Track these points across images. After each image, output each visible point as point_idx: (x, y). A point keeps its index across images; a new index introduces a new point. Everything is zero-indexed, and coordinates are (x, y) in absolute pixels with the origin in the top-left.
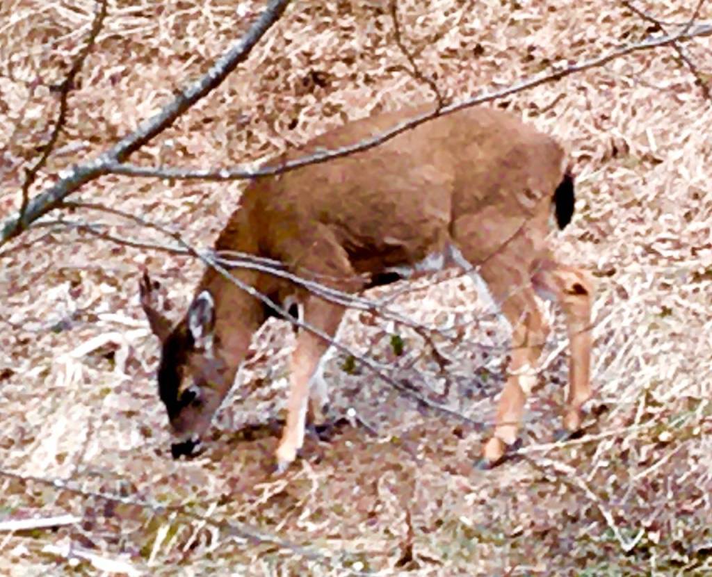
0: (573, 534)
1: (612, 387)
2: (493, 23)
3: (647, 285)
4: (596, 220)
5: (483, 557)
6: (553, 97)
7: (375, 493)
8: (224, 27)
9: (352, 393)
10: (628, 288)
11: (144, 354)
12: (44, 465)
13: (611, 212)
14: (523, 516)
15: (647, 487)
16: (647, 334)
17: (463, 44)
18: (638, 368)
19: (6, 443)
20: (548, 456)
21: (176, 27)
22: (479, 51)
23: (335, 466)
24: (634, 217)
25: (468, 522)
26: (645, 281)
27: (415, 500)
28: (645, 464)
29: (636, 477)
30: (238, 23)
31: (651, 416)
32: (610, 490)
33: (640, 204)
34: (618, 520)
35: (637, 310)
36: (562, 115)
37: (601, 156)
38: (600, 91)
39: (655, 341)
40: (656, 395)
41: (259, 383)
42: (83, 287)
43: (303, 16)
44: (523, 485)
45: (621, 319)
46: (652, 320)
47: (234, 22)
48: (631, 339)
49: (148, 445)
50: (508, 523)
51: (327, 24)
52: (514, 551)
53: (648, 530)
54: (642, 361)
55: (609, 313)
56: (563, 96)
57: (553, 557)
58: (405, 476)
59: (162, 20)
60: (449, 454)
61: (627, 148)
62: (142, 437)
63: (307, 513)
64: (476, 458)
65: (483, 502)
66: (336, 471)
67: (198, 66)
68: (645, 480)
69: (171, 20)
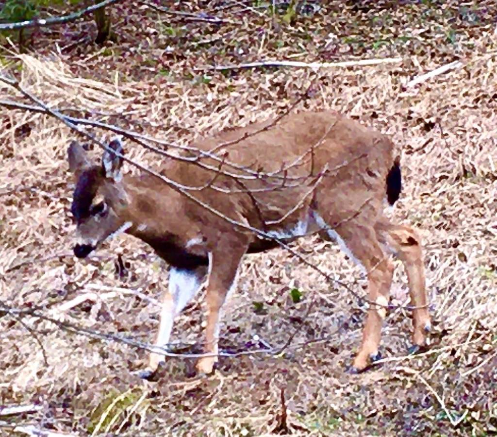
0: (415, 414)
1: (452, 319)
2: (386, 101)
3: (481, 252)
4: (450, 216)
5: (344, 430)
6: (424, 141)
7: (268, 388)
8: (197, 109)
9: (258, 326)
10: (467, 254)
11: (112, 308)
12: (28, 379)
13: (460, 211)
14: (377, 403)
15: (472, 382)
16: (479, 284)
17: (364, 114)
18: (472, 307)
19: (4, 366)
20: (400, 365)
21: (164, 110)
22: (375, 116)
23: (239, 372)
24: (477, 213)
25: (336, 408)
26: (480, 249)
27: (297, 393)
28: (471, 366)
29: (463, 374)
30: (207, 106)
31: (479, 335)
32: (444, 384)
33: (482, 206)
34: (450, 405)
35: (473, 268)
36: (430, 153)
37: (455, 176)
38: (457, 135)
39: (485, 288)
40: (483, 322)
41: (193, 323)
42: (75, 268)
43: (253, 100)
44: (379, 383)
45: (460, 274)
46: (483, 274)
47: (205, 105)
48: (468, 287)
49: (104, 363)
50: (366, 408)
51: (269, 105)
52: (369, 426)
53: (471, 410)
54: (475, 302)
55: (452, 270)
56: (431, 140)
57: (398, 430)
58: (291, 377)
59: (153, 105)
60: (326, 364)
61: (474, 171)
62: (102, 358)
63: (214, 403)
64: (346, 367)
65: (348, 394)
66: (240, 375)
67: (176, 133)
68: (470, 376)
69: (160, 106)
